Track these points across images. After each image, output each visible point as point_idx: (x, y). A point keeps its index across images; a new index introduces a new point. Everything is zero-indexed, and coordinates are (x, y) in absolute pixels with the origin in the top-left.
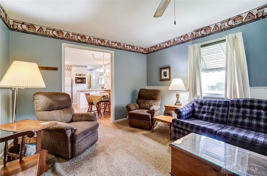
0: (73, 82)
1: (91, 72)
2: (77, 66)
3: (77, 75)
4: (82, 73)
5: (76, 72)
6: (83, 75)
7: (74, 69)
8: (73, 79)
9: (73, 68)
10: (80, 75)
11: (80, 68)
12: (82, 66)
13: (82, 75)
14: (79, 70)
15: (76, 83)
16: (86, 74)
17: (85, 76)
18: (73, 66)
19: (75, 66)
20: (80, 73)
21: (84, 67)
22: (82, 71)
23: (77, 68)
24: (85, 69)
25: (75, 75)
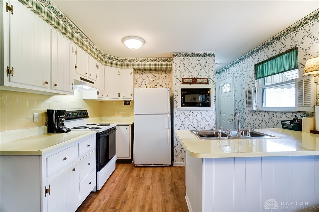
0: (174, 102)
2: (186, 56)
3: (185, 81)
4: (200, 74)
5: (183, 74)
6: (201, 81)
7: (194, 65)
8: (175, 93)
9: (177, 62)
10: (194, 81)
11: (194, 60)
12: (198, 56)
13: (198, 81)
15: (182, 106)
16: (210, 78)
17: (208, 83)
18: (174, 56)
19: (180, 56)
20: (195, 75)
21: (204, 58)
22: (199, 68)
23: (186, 61)
24: (208, 62)
25: (181, 80)
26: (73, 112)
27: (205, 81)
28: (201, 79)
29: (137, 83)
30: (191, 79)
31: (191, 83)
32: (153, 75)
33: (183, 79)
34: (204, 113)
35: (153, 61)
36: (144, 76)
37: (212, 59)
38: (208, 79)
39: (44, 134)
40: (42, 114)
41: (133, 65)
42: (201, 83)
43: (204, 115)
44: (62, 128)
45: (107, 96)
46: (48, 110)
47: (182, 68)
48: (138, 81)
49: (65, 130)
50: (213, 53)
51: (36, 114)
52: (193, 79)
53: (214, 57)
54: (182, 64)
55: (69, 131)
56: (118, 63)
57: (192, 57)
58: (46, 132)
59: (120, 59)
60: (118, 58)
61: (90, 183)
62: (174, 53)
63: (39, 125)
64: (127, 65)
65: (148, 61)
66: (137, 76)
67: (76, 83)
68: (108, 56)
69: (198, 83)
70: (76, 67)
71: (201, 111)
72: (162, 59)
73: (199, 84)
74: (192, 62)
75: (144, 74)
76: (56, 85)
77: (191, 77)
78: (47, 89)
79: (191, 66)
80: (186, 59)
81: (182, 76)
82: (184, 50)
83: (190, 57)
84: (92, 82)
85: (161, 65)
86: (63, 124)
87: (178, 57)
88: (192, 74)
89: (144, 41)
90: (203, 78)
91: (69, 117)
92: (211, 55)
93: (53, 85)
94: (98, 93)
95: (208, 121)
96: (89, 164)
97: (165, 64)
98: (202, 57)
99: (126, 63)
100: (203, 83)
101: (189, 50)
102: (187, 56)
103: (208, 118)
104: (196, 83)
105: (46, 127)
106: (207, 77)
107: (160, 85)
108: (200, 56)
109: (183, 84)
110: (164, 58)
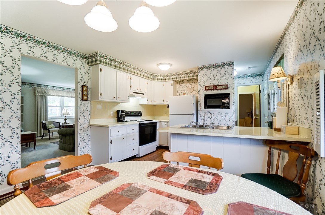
0: (199, 105)
1: (260, 79)
2: (208, 68)
3: (207, 88)
4: (220, 81)
5: (206, 83)
6: (221, 87)
7: (215, 75)
8: (199, 98)
9: (201, 73)
10: (215, 87)
11: (215, 70)
12: (218, 66)
13: (218, 87)
14: (212, 78)
16: (229, 84)
17: (227, 89)
18: (199, 69)
19: (204, 69)
20: (216, 83)
21: (224, 68)
22: (219, 76)
23: (208, 72)
24: (227, 70)
25: (204, 88)
26: (131, 112)
27: (224, 87)
28: (221, 85)
29: (178, 91)
30: (212, 86)
31: (212, 90)
32: (190, 84)
33: (206, 87)
34: (223, 114)
35: (186, 74)
36: (183, 85)
37: (232, 67)
38: (227, 85)
39: (116, 122)
40: (115, 112)
41: (173, 79)
42: (221, 89)
43: (224, 116)
44: (123, 120)
45: (155, 102)
46: (117, 110)
47: (205, 78)
48: (179, 89)
49: (124, 121)
50: (232, 62)
51: (112, 112)
52: (213, 86)
53: (234, 65)
54: (205, 75)
55: (126, 121)
56: (163, 78)
57: (213, 68)
58: (117, 121)
59: (164, 75)
60: (163, 75)
61: (133, 150)
62: (199, 67)
63: (113, 117)
64: (169, 79)
65: (183, 75)
66: (178, 85)
67: (131, 96)
68: (155, 74)
69: (218, 89)
70: (130, 87)
71: (221, 113)
72: (194, 71)
73: (220, 90)
74: (213, 72)
75: (183, 84)
76: (119, 98)
77: (213, 85)
78: (115, 100)
79: (212, 76)
80: (209, 71)
81: (205, 84)
82: (206, 64)
83: (212, 68)
84: (142, 94)
85: (193, 76)
86: (124, 118)
87: (202, 69)
88: (213, 82)
89: (171, 65)
90: (223, 84)
91: (129, 115)
92: (231, 64)
93: (117, 98)
94: (147, 100)
95: (227, 121)
96: (133, 139)
97: (191, 75)
98: (222, 67)
99: (168, 78)
100: (223, 89)
101: (211, 63)
102: (210, 68)
103: (227, 118)
104: (216, 89)
105: (117, 119)
106: (227, 84)
107: (195, 92)
108: (220, 66)
109: (205, 91)
110: (195, 71)
